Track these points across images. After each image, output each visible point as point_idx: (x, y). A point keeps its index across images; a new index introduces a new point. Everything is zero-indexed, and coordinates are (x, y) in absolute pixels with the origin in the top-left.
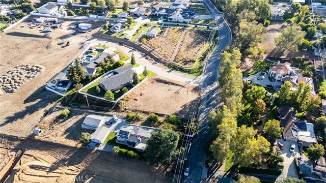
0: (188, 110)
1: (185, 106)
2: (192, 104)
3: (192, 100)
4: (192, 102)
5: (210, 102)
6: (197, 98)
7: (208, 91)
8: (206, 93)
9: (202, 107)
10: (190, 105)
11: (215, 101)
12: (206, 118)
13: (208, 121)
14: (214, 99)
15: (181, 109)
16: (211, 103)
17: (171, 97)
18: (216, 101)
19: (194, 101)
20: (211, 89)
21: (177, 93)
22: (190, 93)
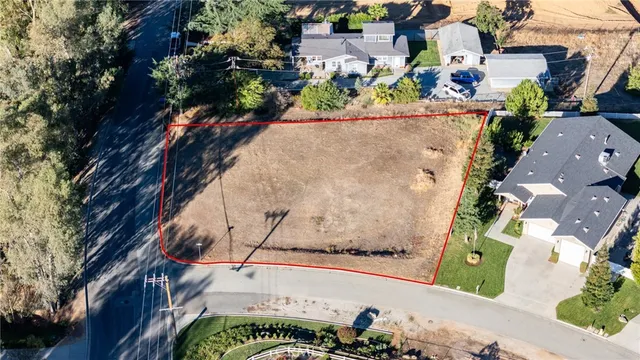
0: (205, 156)
1: (222, 168)
2: (195, 181)
3: (198, 197)
4: (196, 190)
5: (119, 212)
6: (177, 210)
7: (131, 256)
8: (140, 242)
9: (151, 188)
10: (204, 174)
11: (101, 217)
12: (134, 155)
13: (124, 149)
14: (106, 225)
15: (235, 153)
16: (115, 205)
17: (293, 189)
18: (94, 216)
19: (190, 196)
20: (118, 269)
21: (277, 217)
22: (218, 230)
